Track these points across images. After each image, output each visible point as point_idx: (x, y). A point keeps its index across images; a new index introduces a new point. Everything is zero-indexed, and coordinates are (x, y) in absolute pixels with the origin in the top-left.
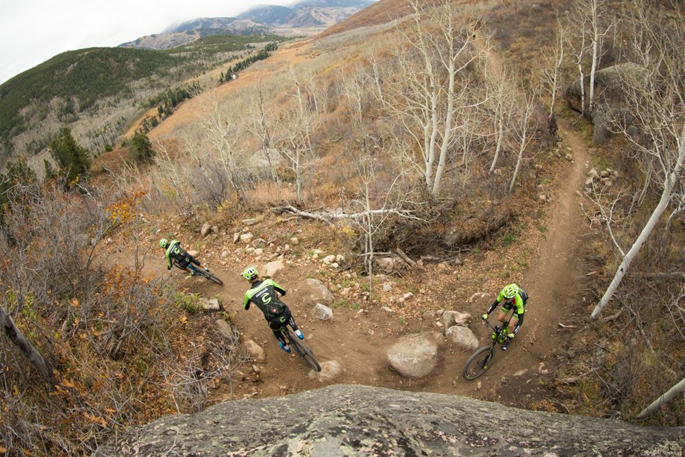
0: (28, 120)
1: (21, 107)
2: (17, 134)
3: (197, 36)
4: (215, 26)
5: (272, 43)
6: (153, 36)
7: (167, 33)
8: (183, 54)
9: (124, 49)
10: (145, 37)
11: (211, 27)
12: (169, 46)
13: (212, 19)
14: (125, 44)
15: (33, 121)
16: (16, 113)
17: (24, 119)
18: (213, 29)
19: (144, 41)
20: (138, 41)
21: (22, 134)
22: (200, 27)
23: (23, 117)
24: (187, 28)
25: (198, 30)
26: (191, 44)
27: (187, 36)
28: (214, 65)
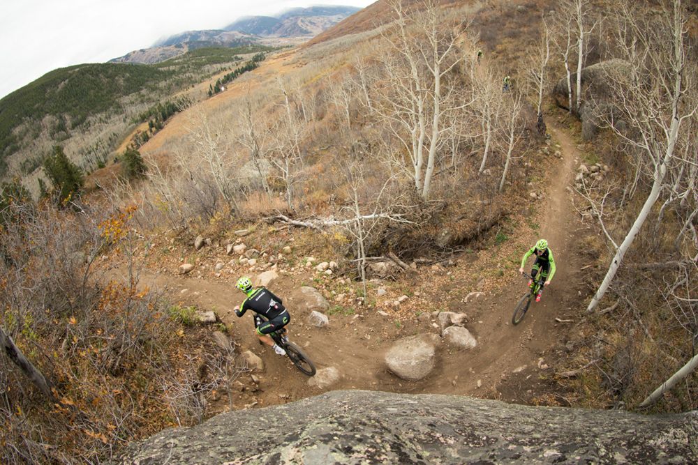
0: (21, 139)
1: (14, 126)
2: (11, 153)
3: (185, 50)
4: (203, 38)
5: (260, 53)
6: (142, 50)
7: (155, 47)
8: (172, 68)
9: (114, 65)
10: (134, 52)
11: (199, 40)
12: (158, 61)
13: (200, 32)
14: (114, 60)
15: (26, 140)
16: (9, 133)
17: (18, 138)
18: (201, 42)
19: (133, 56)
20: (127, 56)
21: (16, 154)
22: (188, 40)
23: (16, 137)
24: (176, 42)
25: (186, 43)
26: (179, 58)
27: (175, 50)
28: (203, 77)
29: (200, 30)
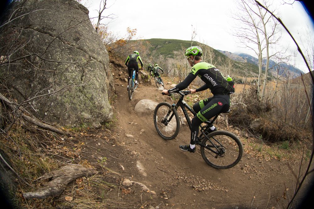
0: (176, 56)
1: (175, 50)
2: (170, 57)
3: (246, 61)
4: (253, 60)
5: (270, 77)
6: (230, 53)
7: (235, 54)
8: (240, 65)
9: (218, 52)
10: (227, 52)
11: (251, 60)
12: (235, 60)
13: (252, 57)
14: (220, 51)
15: (178, 57)
16: (172, 51)
17: (175, 55)
18: (252, 61)
19: (226, 53)
20: (224, 52)
21: (172, 59)
22: (247, 58)
23: (174, 54)
24: (243, 56)
25: (247, 59)
26: (243, 63)
27: (242, 59)
28: (249, 76)
29: (252, 56)
